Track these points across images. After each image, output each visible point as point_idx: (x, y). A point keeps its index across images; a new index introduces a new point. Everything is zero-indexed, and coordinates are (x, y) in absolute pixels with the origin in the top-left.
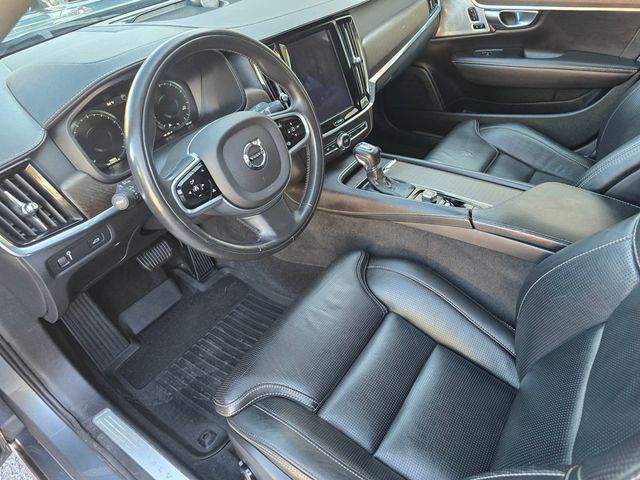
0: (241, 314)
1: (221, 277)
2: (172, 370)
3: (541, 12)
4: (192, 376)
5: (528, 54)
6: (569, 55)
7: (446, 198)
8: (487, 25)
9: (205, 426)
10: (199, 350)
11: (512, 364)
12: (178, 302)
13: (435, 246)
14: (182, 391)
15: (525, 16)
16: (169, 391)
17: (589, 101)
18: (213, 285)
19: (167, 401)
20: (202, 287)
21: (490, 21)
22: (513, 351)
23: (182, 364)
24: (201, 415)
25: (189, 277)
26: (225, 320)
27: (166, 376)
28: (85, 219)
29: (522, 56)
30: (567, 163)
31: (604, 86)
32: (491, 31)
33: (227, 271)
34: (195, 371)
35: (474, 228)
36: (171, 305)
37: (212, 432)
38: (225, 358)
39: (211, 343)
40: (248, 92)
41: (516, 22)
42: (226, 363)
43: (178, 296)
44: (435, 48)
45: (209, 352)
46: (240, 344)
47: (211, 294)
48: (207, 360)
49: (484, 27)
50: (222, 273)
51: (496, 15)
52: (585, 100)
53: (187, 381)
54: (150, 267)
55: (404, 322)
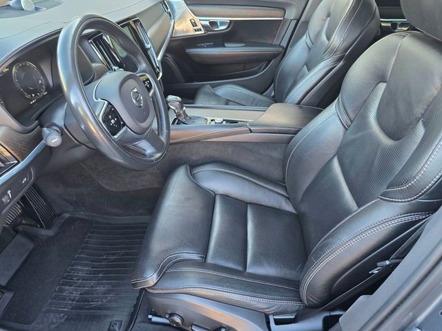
0: (94, 240)
1: (63, 221)
2: (55, 298)
3: (231, 21)
4: (76, 295)
5: (226, 45)
6: (248, 44)
7: (228, 121)
8: (202, 29)
9: (109, 320)
10: (70, 276)
11: (288, 201)
12: (33, 250)
13: (230, 150)
14: (72, 309)
15: (222, 23)
16: (60, 314)
17: (262, 69)
18: (60, 228)
19: (63, 321)
20: (50, 233)
21: (204, 26)
22: (285, 194)
23: (61, 291)
24: (100, 315)
25: (35, 228)
26: (83, 249)
27: (51, 304)
28: (19, 162)
29: (224, 46)
30: (262, 101)
31: (268, 59)
32: (205, 33)
33: (67, 215)
34: (76, 290)
35: (251, 132)
36: (28, 253)
37: (118, 321)
38: (99, 272)
39: (79, 267)
40: (94, 65)
41: (218, 27)
42: (101, 275)
43: (31, 246)
44: (174, 44)
45: (80, 274)
46: (105, 259)
47: (61, 234)
48: (83, 280)
49: (201, 30)
50: (63, 218)
51: (207, 23)
52: (260, 68)
53: (73, 300)
54: (7, 224)
55: (226, 198)
